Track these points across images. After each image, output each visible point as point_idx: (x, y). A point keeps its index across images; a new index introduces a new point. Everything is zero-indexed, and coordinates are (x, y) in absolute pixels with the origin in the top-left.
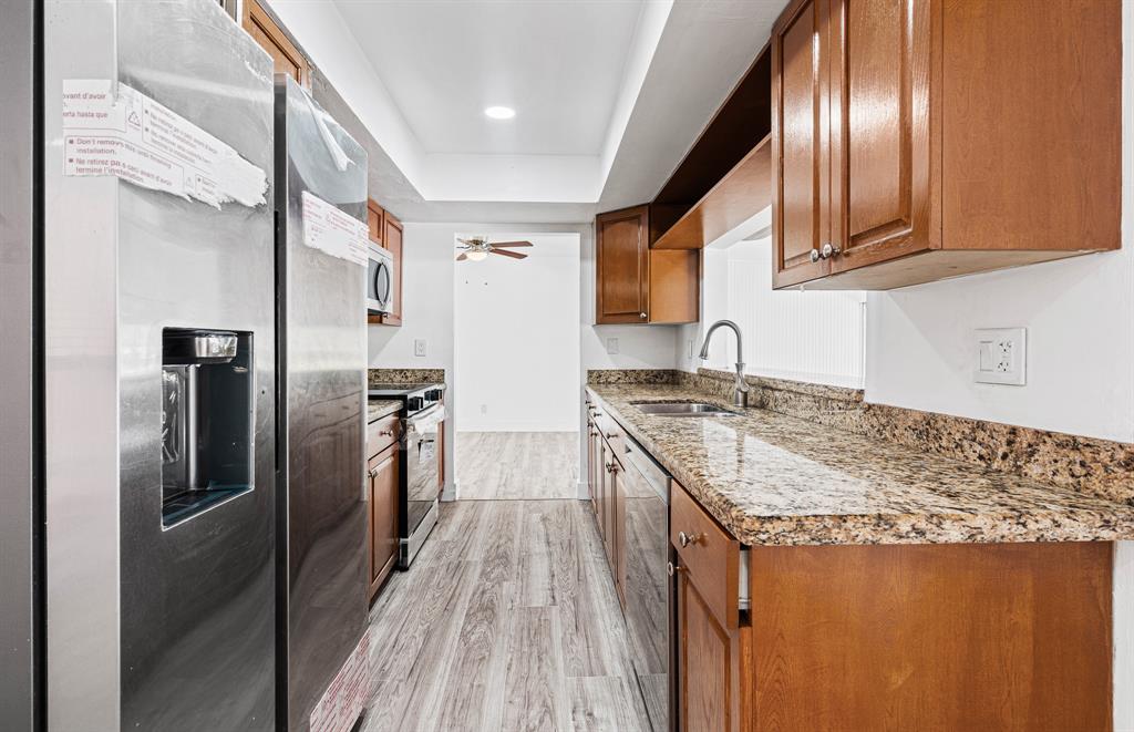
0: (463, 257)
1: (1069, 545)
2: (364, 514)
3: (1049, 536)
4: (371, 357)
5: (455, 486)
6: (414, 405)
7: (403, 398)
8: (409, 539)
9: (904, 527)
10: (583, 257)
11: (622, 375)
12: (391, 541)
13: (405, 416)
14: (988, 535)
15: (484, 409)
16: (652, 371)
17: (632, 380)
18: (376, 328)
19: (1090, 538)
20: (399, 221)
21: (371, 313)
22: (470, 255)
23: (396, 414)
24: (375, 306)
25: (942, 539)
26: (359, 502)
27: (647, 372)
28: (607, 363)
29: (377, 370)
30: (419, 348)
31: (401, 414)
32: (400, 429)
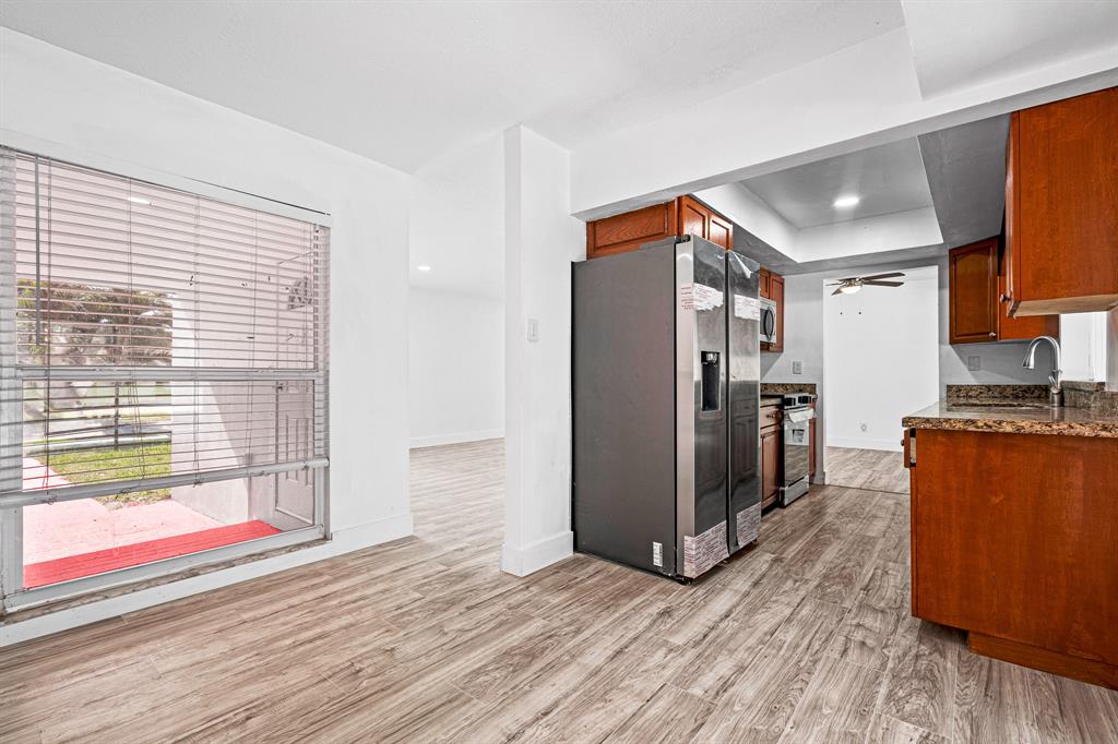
0: (838, 292)
1: (1080, 438)
2: (757, 484)
3: (1066, 432)
4: (762, 376)
5: (824, 474)
6: (789, 402)
7: (782, 397)
8: (786, 488)
9: (980, 424)
10: (941, 287)
11: (984, 390)
12: (774, 488)
13: (783, 408)
14: (1028, 430)
15: (864, 428)
16: (1020, 386)
17: (996, 394)
18: (767, 354)
19: (1093, 435)
20: (780, 276)
21: (762, 344)
22: (843, 290)
23: (777, 406)
24: (765, 340)
25: (1001, 430)
26: (754, 476)
27: (1014, 388)
28: (966, 378)
29: (765, 384)
30: (796, 369)
31: (780, 407)
32: (780, 418)
